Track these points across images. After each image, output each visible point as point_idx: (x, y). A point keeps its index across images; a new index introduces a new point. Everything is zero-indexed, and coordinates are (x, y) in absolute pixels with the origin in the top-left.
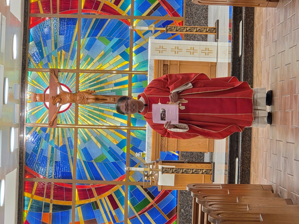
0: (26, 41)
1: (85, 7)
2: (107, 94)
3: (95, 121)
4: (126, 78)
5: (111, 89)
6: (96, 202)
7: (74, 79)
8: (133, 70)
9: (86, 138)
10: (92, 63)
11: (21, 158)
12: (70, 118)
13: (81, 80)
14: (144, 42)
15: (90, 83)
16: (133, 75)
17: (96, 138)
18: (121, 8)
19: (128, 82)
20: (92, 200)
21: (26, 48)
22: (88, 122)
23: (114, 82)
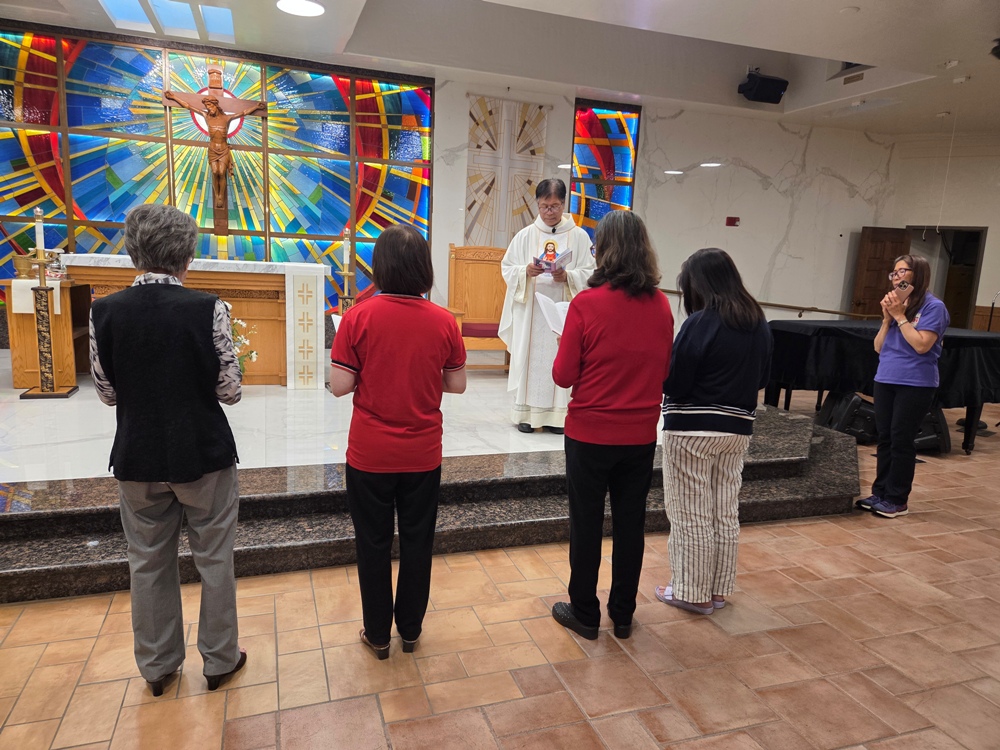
0: (311, 67)
1: (367, 167)
2: (229, 197)
3: (181, 174)
4: (258, 227)
5: (239, 203)
6: (26, 166)
7: (253, 144)
8: (272, 238)
9: (149, 157)
10: (279, 175)
11: (100, 34)
12: (183, 131)
13: (251, 155)
14: (316, 256)
15: (247, 168)
16: (263, 238)
17: (151, 174)
18: (367, 222)
19: (252, 229)
20: (31, 160)
21: (299, 65)
22: (179, 162)
23: (251, 207)
